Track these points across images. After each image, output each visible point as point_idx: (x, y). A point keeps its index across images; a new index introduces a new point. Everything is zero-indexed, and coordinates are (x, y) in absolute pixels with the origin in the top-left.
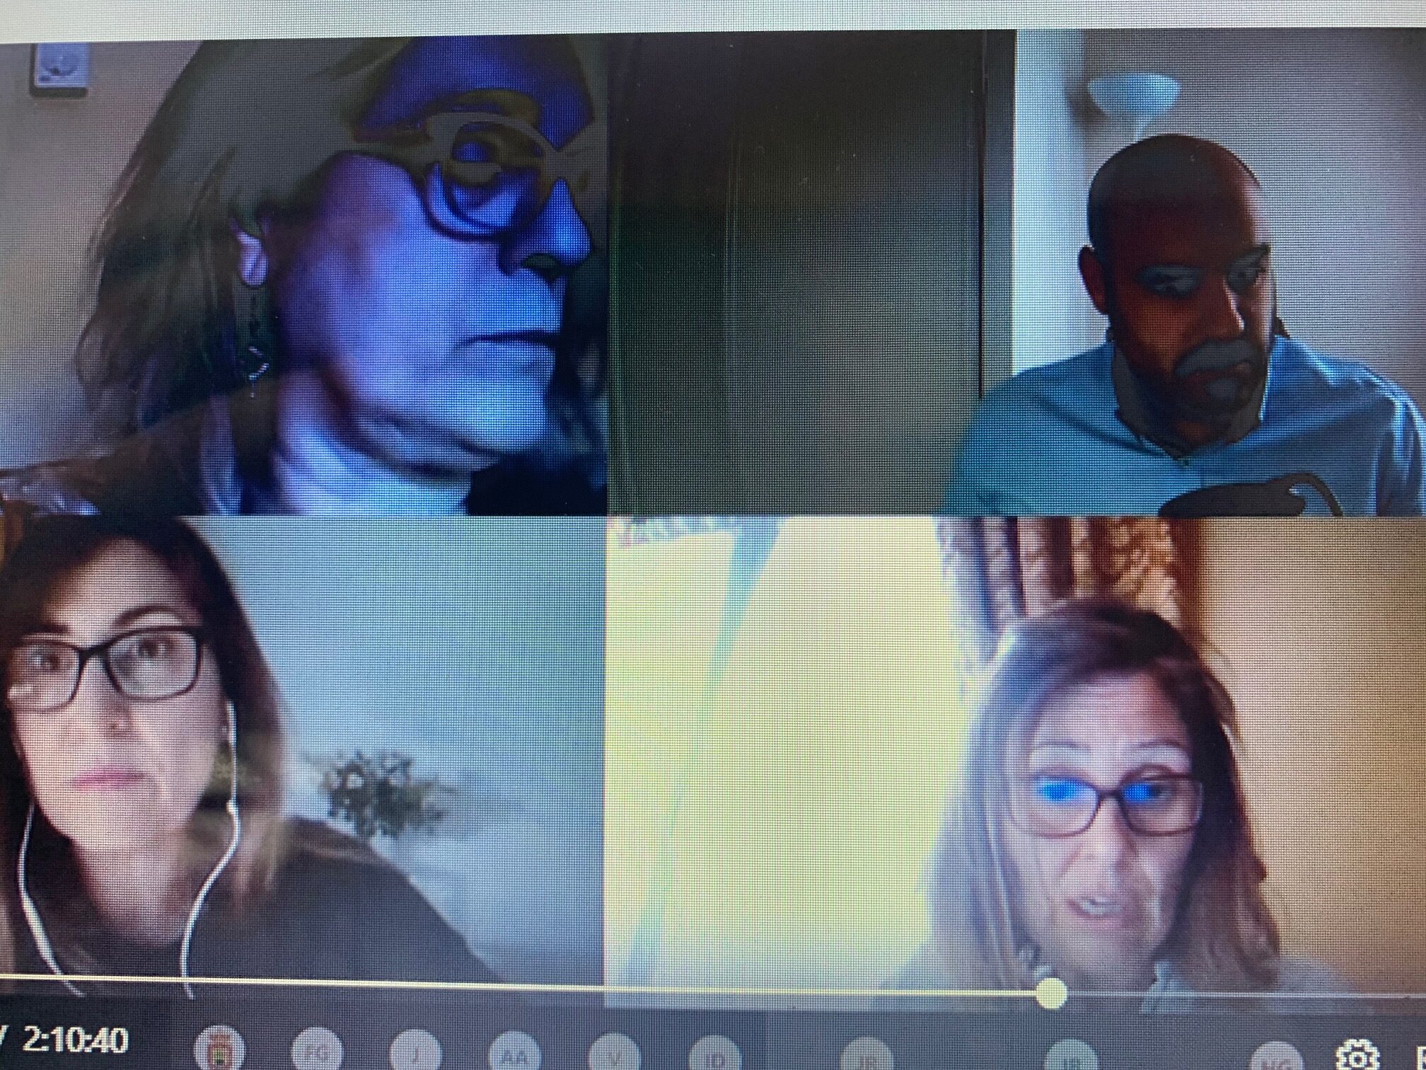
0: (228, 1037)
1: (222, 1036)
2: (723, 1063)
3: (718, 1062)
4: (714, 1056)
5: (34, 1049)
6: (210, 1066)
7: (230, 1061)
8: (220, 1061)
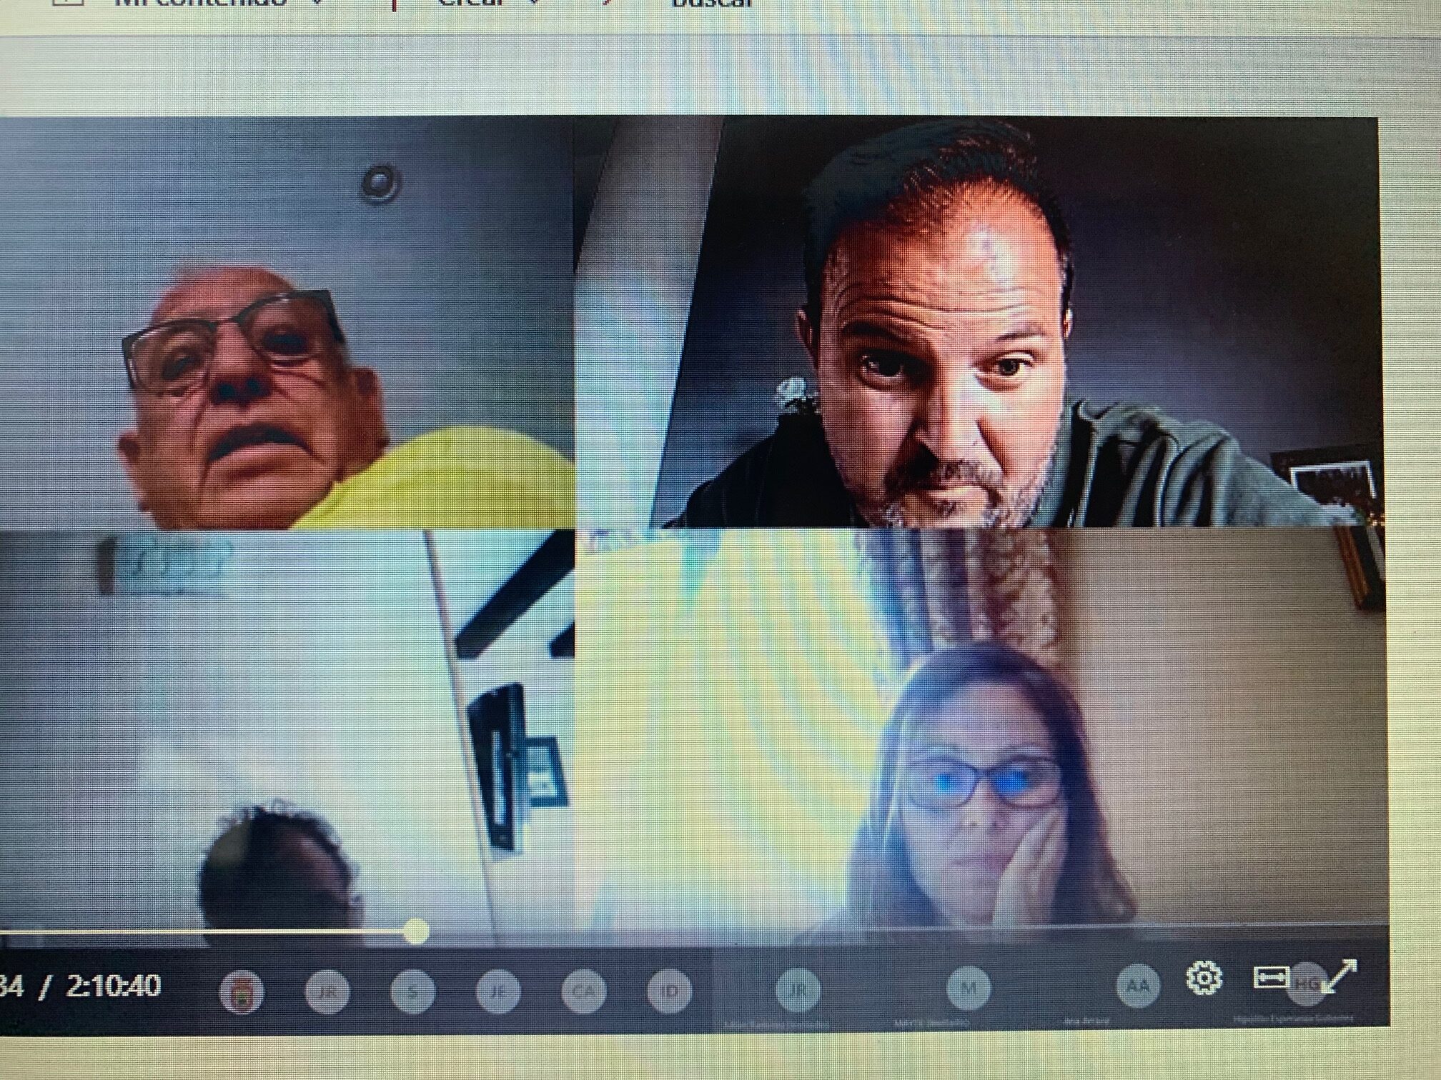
0: (249, 980)
1: (245, 980)
4: (668, 987)
5: (76, 995)
6: (234, 1005)
7: (251, 1002)
8: (242, 1002)
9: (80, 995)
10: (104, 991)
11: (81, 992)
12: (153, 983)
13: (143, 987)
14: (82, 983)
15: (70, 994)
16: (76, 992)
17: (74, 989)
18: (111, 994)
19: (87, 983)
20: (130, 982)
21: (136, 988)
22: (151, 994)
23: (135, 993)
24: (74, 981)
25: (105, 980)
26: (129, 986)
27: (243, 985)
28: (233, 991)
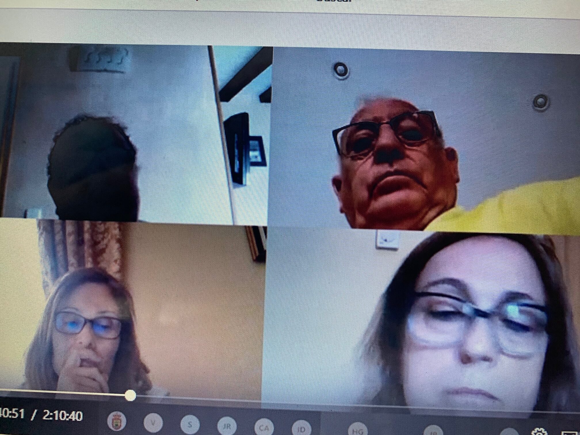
0: (120, 416)
1: (118, 416)
2: (305, 430)
3: (303, 430)
4: (301, 428)
5: (47, 419)
6: (113, 426)
7: (121, 426)
8: (117, 425)
9: (48, 419)
10: (59, 418)
11: (49, 418)
12: (79, 415)
13: (75, 417)
14: (50, 414)
15: (44, 418)
16: (46, 418)
17: (46, 416)
18: (61, 419)
19: (51, 414)
20: (70, 414)
21: (72, 417)
22: (78, 420)
23: (71, 419)
24: (46, 413)
25: (59, 413)
26: (69, 416)
27: (117, 418)
28: (113, 420)
